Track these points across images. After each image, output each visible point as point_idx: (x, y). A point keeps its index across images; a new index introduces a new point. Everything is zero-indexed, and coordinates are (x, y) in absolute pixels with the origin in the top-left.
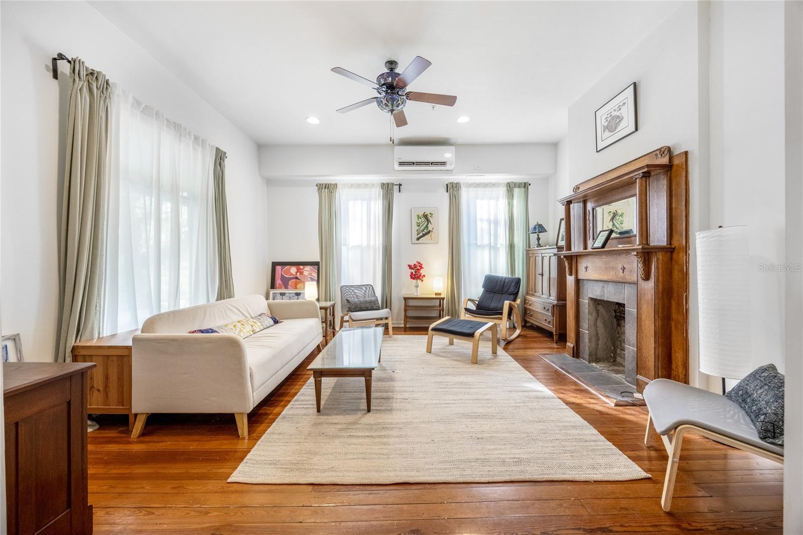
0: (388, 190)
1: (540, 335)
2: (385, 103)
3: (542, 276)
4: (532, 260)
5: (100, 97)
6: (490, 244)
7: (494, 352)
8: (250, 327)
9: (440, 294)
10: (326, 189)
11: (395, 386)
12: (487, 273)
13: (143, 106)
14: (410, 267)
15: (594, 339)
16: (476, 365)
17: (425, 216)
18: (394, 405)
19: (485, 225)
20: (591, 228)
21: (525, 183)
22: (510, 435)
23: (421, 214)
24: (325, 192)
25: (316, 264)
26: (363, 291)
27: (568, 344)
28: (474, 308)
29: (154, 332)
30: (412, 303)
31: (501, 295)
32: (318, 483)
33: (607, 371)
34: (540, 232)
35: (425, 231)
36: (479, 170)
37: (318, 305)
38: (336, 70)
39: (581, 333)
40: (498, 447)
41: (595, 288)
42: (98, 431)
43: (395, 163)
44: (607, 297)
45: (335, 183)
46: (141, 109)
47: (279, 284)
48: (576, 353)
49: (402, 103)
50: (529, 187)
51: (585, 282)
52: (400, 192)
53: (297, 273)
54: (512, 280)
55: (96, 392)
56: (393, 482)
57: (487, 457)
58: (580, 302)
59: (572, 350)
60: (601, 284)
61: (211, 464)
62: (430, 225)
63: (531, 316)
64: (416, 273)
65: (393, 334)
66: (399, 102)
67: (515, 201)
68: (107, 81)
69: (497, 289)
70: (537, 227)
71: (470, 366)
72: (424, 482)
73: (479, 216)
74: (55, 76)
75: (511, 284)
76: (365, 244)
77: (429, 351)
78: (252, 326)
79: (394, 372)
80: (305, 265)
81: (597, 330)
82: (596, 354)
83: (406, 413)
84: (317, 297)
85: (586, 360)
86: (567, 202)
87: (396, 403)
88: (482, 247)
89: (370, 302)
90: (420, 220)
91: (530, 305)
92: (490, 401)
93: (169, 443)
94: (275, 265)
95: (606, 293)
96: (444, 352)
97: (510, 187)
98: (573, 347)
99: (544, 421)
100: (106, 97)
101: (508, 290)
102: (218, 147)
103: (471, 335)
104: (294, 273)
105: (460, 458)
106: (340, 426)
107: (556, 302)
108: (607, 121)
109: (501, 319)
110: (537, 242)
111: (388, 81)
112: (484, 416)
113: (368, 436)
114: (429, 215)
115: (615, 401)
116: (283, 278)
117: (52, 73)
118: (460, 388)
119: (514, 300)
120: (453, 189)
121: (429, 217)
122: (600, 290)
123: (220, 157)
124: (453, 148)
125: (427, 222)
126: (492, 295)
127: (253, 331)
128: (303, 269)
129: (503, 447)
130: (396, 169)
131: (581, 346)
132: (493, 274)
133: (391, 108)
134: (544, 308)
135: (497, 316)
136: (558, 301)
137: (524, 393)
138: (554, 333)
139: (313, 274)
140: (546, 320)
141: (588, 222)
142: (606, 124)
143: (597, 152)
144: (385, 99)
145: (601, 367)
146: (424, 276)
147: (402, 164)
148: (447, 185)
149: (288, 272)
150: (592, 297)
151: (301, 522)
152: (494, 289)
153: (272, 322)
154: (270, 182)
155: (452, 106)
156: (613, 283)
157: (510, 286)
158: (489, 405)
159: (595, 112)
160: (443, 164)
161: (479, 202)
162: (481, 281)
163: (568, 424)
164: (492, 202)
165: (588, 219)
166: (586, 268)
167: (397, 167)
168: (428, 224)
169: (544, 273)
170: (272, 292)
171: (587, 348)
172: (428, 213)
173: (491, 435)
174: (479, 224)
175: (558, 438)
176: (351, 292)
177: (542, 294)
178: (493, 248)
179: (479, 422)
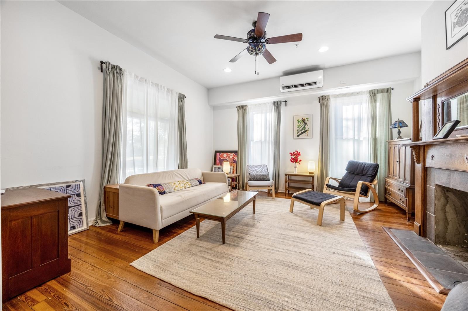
0: (277, 105)
1: (397, 212)
2: (251, 50)
3: (399, 163)
4: (392, 149)
5: (118, 77)
6: (354, 138)
7: (342, 219)
8: (183, 185)
9: (312, 173)
10: (242, 109)
11: (252, 230)
12: (352, 159)
13: (139, 78)
14: (291, 154)
15: (441, 223)
16: (320, 227)
17: (303, 121)
18: (242, 243)
19: (350, 123)
20: (441, 120)
21: (388, 89)
22: (305, 288)
23: (300, 119)
24: (241, 110)
25: (235, 152)
26: (261, 169)
27: (416, 223)
28: (336, 184)
29: (128, 183)
30: (293, 178)
31: (360, 176)
32: (163, 280)
33: (452, 256)
34: (401, 127)
35: (303, 130)
36: (344, 84)
37: (227, 176)
38: (217, 37)
39: (428, 215)
40: (287, 295)
41: (442, 176)
42: (111, 226)
43: (280, 88)
44: (453, 185)
45: (246, 105)
46: (139, 79)
47: (218, 163)
48: (423, 232)
49: (262, 47)
50: (392, 91)
51: (432, 170)
52: (286, 106)
53: (226, 157)
54: (371, 165)
55: (111, 208)
56: (199, 295)
57: (274, 300)
58: (428, 188)
59: (418, 229)
60: (447, 172)
61: (132, 253)
62: (306, 126)
63: (390, 195)
64: (295, 158)
65: (275, 197)
66: (259, 47)
67: (378, 104)
68: (121, 69)
69: (358, 171)
70: (397, 123)
71: (316, 227)
72: (217, 302)
73: (344, 117)
74: (102, 71)
75: (370, 168)
76: (263, 139)
77: (291, 211)
78: (185, 184)
79: (258, 221)
80: (231, 152)
81: (446, 215)
82: (444, 237)
83: (244, 251)
84: (230, 171)
85: (432, 241)
86: (414, 99)
87: (243, 242)
88: (347, 139)
89: (263, 176)
90: (299, 123)
91: (389, 186)
92: (310, 257)
93: (127, 237)
94: (216, 152)
95: (452, 181)
96: (303, 214)
97: (373, 94)
98: (420, 227)
99: (345, 286)
100: (120, 76)
101: (367, 173)
102: (180, 92)
103: (318, 204)
104: (225, 157)
105: (254, 294)
106: (201, 249)
107: (410, 185)
108: (457, 17)
109: (354, 195)
110: (398, 136)
111: (252, 35)
112: (296, 267)
113: (211, 259)
114: (306, 119)
115: (442, 288)
116: (220, 160)
117: (100, 70)
118: (294, 241)
119: (372, 181)
120: (324, 100)
121: (306, 121)
122: (446, 178)
123: (181, 97)
124: (322, 71)
125: (304, 124)
126: (353, 176)
127: (184, 187)
128: (229, 155)
129: (291, 296)
130: (282, 92)
131: (428, 227)
132: (356, 160)
133: (255, 53)
134: (399, 190)
135: (351, 192)
136: (411, 184)
137: (345, 257)
138: (407, 212)
139: (235, 158)
140: (400, 199)
141: (437, 115)
142: (456, 21)
143: (447, 49)
144: (250, 47)
145: (448, 250)
146: (301, 160)
147: (285, 88)
148: (319, 98)
149: (222, 156)
150: (438, 183)
151: (138, 300)
152: (355, 171)
153: (198, 183)
154: (214, 108)
155: (301, 41)
156: (459, 172)
157: (369, 169)
158: (307, 259)
159: (445, 13)
160: (315, 83)
161: (344, 107)
162: (345, 165)
163: (368, 296)
164: (357, 107)
165: (437, 112)
166: (433, 157)
167: (282, 90)
168: (305, 126)
169: (400, 161)
170: (214, 167)
171: (433, 230)
172: (305, 118)
173: (290, 284)
174: (345, 123)
175: (349, 305)
176: (253, 169)
177: (399, 178)
178: (357, 141)
179: (288, 271)
